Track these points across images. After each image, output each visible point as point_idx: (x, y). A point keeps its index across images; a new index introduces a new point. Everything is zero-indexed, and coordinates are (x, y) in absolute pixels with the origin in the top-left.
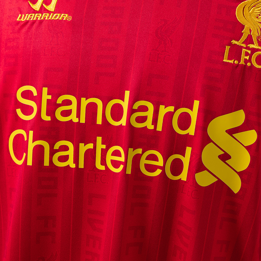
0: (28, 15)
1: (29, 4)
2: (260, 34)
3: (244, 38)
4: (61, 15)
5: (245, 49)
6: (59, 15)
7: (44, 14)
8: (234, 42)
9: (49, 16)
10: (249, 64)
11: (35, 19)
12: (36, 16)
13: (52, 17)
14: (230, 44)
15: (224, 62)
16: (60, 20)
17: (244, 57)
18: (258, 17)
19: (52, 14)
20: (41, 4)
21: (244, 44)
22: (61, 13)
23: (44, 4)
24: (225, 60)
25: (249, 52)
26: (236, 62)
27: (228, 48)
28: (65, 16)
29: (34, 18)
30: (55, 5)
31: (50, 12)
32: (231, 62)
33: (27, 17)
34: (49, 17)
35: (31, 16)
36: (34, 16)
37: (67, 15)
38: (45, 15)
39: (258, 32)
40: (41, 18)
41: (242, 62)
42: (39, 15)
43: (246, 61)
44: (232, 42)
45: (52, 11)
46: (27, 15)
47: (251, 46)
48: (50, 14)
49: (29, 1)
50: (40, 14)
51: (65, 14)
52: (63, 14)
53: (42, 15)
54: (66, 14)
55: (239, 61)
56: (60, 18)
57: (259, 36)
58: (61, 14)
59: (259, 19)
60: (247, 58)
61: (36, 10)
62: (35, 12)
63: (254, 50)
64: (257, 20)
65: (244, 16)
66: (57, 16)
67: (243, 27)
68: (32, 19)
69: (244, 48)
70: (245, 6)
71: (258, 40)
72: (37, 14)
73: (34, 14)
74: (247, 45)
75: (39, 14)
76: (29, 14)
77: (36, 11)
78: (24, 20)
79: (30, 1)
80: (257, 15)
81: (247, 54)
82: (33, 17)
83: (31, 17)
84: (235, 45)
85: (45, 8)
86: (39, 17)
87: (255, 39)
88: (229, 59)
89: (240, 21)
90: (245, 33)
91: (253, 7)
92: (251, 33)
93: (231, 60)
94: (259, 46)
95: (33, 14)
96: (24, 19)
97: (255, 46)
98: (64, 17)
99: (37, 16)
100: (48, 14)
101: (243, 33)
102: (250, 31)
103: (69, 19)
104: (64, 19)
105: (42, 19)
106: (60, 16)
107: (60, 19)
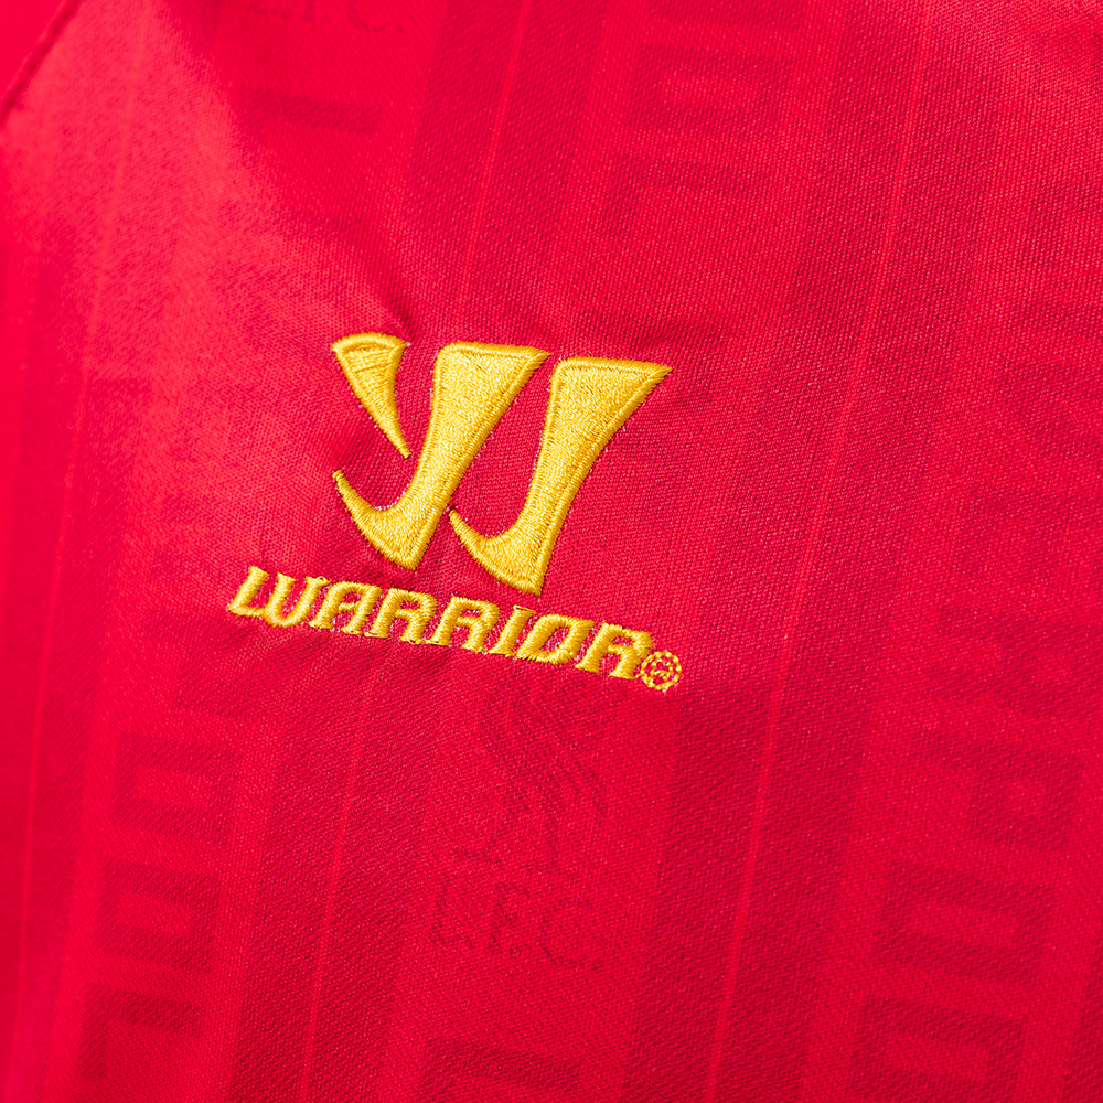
0: (323, 590)
1: (341, 505)
4: (592, 635)
6: (576, 626)
7: (455, 602)
9: (500, 624)
11: (378, 629)
12: (385, 608)
13: (521, 637)
16: (583, 672)
19: (517, 614)
20: (434, 514)
22: (595, 613)
23: (455, 519)
28: (629, 641)
29: (371, 617)
30: (546, 544)
31: (504, 596)
33: (319, 601)
34: (491, 637)
35: (351, 597)
36: (376, 606)
37: (640, 639)
38: (466, 612)
40: (429, 628)
42: (415, 606)
45: (522, 584)
46: (313, 583)
48: (505, 612)
49: (337, 475)
50: (426, 602)
51: (627, 633)
52: (606, 629)
53: (439, 611)
54: (638, 628)
56: (581, 653)
58: (598, 627)
61: (389, 553)
62: (381, 572)
66: (559, 633)
68: (351, 628)
72: (394, 594)
73: (373, 589)
75: (414, 596)
76: (335, 580)
77: (394, 564)
78: (286, 623)
79: (347, 476)
82: (362, 608)
83: (349, 606)
85: (463, 552)
86: (415, 621)
95: (369, 592)
96: (285, 615)
98: (619, 650)
99: (401, 613)
100: (488, 610)
103: (658, 680)
104: (619, 672)
105: (438, 637)
106: (588, 642)
107: (587, 663)
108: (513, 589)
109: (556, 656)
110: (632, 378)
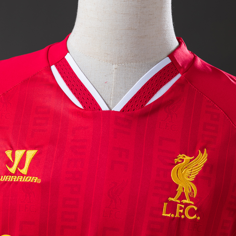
0: (6, 177)
1: (7, 168)
2: (191, 191)
3: (178, 195)
4: (32, 178)
5: (179, 205)
6: (30, 177)
7: (19, 176)
8: (170, 199)
9: (23, 178)
10: (183, 216)
11: (11, 180)
12: (12, 178)
13: (25, 179)
14: (167, 201)
15: (163, 216)
16: (31, 182)
17: (178, 211)
18: (189, 176)
19: (25, 177)
20: (16, 168)
21: (178, 200)
22: (32, 176)
23: (18, 168)
24: (163, 215)
25: (183, 206)
26: (173, 216)
27: (165, 204)
28: (36, 178)
29: (11, 179)
30: (27, 169)
31: (23, 175)
32: (169, 215)
33: (6, 178)
34: (22, 180)
35: (9, 177)
36: (11, 178)
37: (37, 178)
38: (20, 177)
39: (189, 189)
40: (16, 180)
41: (177, 215)
42: (15, 177)
43: (180, 214)
44: (168, 199)
45: (25, 174)
46: (5, 176)
47: (184, 201)
48: (24, 177)
49: (6, 165)
50: (16, 177)
51: (35, 177)
52: (34, 177)
53: (17, 178)
54: (37, 177)
55: (175, 215)
56: (31, 180)
57: (190, 193)
58: (33, 177)
59: (190, 178)
60: (182, 211)
61: (12, 172)
62: (11, 174)
63: (186, 205)
64: (188, 179)
65: (178, 177)
66: (29, 178)
67: (177, 186)
68: (9, 180)
69: (179, 203)
70: (179, 168)
71: (189, 196)
72: (13, 176)
73: (11, 176)
74: (181, 201)
75: (15, 176)
76: (7, 176)
77: (12, 173)
78: (2, 181)
79: (7, 165)
80: (188, 175)
81: (181, 208)
82: (10, 178)
83: (8, 178)
84: (172, 201)
85: (19, 171)
86: (15, 179)
87: (187, 196)
88: (167, 213)
89: (174, 182)
90: (179, 191)
91: (185, 168)
92: (184, 191)
93: (168, 214)
94: (191, 201)
95: (10, 176)
96: (2, 180)
97: (187, 201)
98: (35, 179)
99: (13, 178)
100: (22, 177)
101: (178, 191)
102: (183, 189)
103: (39, 182)
104: (35, 182)
105: (17, 180)
106: (32, 179)
107: (32, 181)
108: (24, 175)
109: (28, 181)
110: (34, 152)
